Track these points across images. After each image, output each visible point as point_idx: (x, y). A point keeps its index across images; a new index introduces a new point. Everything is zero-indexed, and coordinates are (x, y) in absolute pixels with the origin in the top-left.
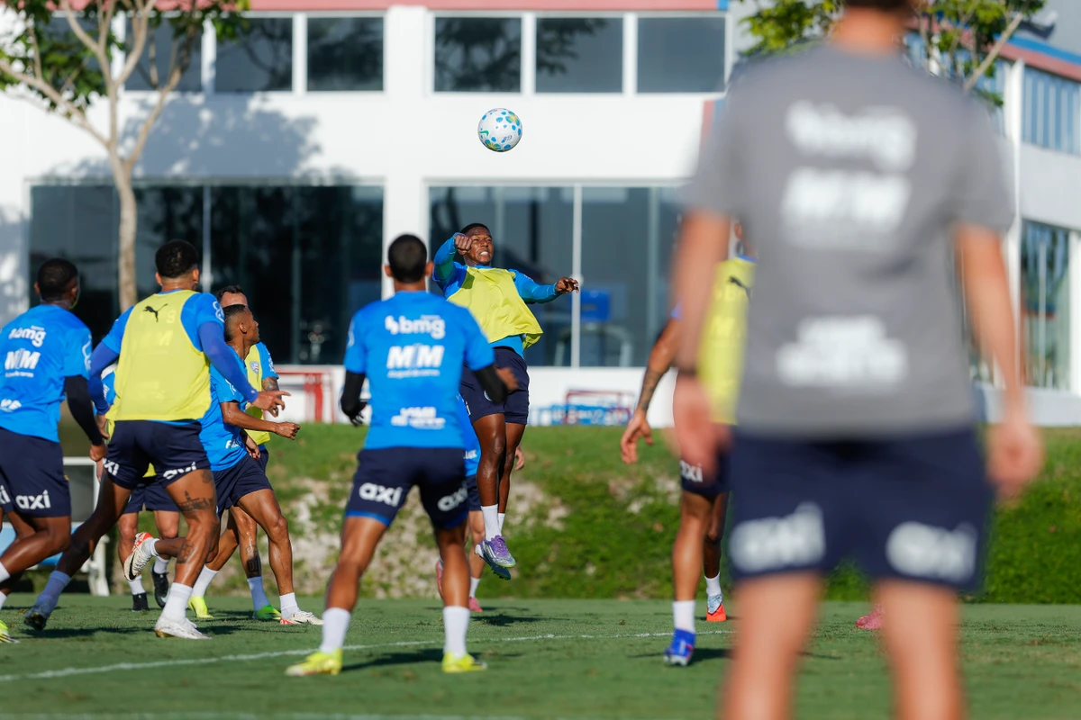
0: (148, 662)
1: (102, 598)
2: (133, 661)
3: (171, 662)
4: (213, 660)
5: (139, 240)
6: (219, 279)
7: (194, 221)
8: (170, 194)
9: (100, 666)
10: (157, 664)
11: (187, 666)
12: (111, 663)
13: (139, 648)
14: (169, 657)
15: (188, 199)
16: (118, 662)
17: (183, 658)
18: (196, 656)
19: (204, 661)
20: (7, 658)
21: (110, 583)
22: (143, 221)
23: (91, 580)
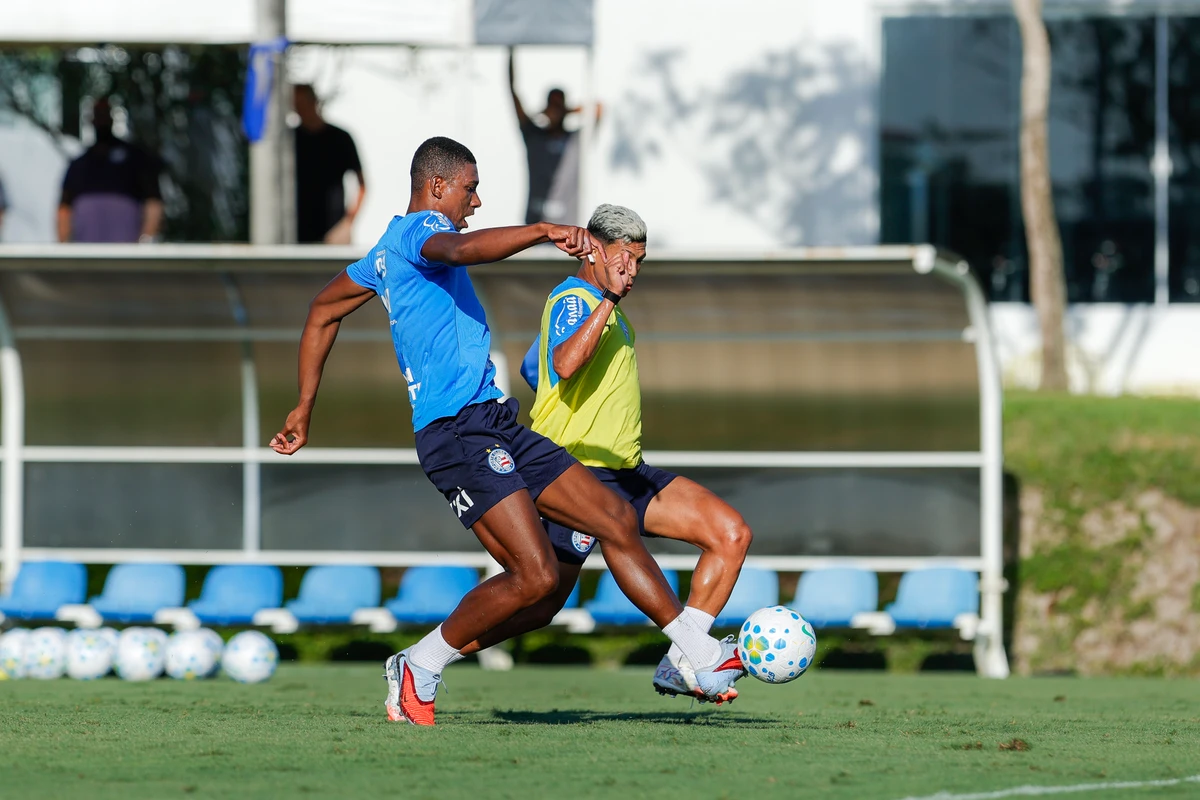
0: (1068, 785)
1: (997, 681)
2: (1044, 783)
3: (1104, 785)
4: (1173, 782)
5: (1053, 111)
6: (1182, 167)
7: (1141, 74)
8: (1103, 31)
9: (992, 791)
10: (1082, 787)
11: (1131, 792)
12: (1010, 785)
13: (1052, 762)
14: (1101, 777)
15: (1134, 36)
16: (1020, 784)
17: (1122, 779)
18: (1144, 776)
19: (1157, 783)
20: (843, 775)
21: (1011, 658)
22: (1059, 81)
23: (979, 653)
